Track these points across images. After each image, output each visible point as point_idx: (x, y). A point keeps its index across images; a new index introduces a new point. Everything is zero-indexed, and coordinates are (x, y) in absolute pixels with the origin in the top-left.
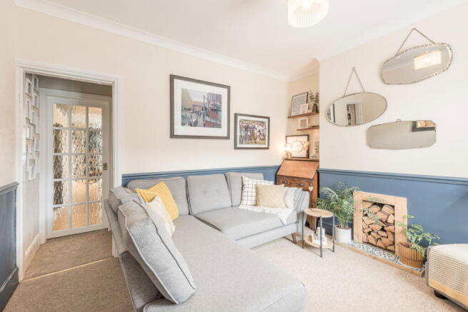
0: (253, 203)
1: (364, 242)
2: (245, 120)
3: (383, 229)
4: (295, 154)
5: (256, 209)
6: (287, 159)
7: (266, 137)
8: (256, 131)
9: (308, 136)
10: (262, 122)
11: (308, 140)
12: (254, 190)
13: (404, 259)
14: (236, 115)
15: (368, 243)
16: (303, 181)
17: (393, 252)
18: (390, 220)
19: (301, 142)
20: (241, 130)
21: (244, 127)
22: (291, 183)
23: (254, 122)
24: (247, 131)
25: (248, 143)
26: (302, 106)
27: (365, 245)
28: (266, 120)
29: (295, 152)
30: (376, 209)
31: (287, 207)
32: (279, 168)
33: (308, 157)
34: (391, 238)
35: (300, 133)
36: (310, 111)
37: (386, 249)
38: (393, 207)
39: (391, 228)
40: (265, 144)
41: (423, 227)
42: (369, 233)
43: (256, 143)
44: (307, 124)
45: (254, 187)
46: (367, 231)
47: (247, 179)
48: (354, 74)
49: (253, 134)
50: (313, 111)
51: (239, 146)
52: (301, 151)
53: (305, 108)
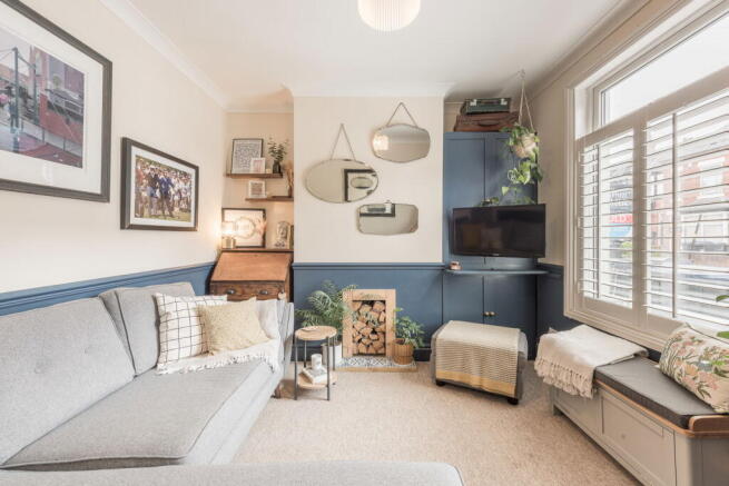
0: (195, 349)
1: (354, 355)
2: (151, 162)
3: (374, 332)
4: (240, 242)
5: (211, 361)
6: (227, 251)
7: (192, 207)
8: (172, 191)
9: (264, 211)
10: (185, 174)
11: (264, 216)
12: (194, 321)
13: (396, 358)
14: (126, 144)
15: (360, 354)
16: (268, 287)
17: (383, 355)
18: (382, 319)
19: (251, 221)
20: (139, 182)
21: (148, 176)
22: (243, 293)
23: (169, 169)
24: (155, 188)
25: (157, 216)
26: (253, 159)
27: (357, 358)
28: (192, 171)
29: (241, 237)
30: (366, 308)
31: (269, 337)
32: (214, 266)
33: (264, 245)
34: (382, 339)
35: (248, 205)
36: (269, 171)
37: (377, 355)
38: (384, 302)
39: (382, 327)
40: (189, 220)
41: (411, 317)
42: (360, 341)
43: (171, 216)
44: (263, 192)
45: (193, 313)
46: (357, 339)
47: (169, 299)
48: (342, 136)
49: (166, 195)
50: (274, 172)
51: (134, 220)
52: (252, 235)
53: (260, 164)
